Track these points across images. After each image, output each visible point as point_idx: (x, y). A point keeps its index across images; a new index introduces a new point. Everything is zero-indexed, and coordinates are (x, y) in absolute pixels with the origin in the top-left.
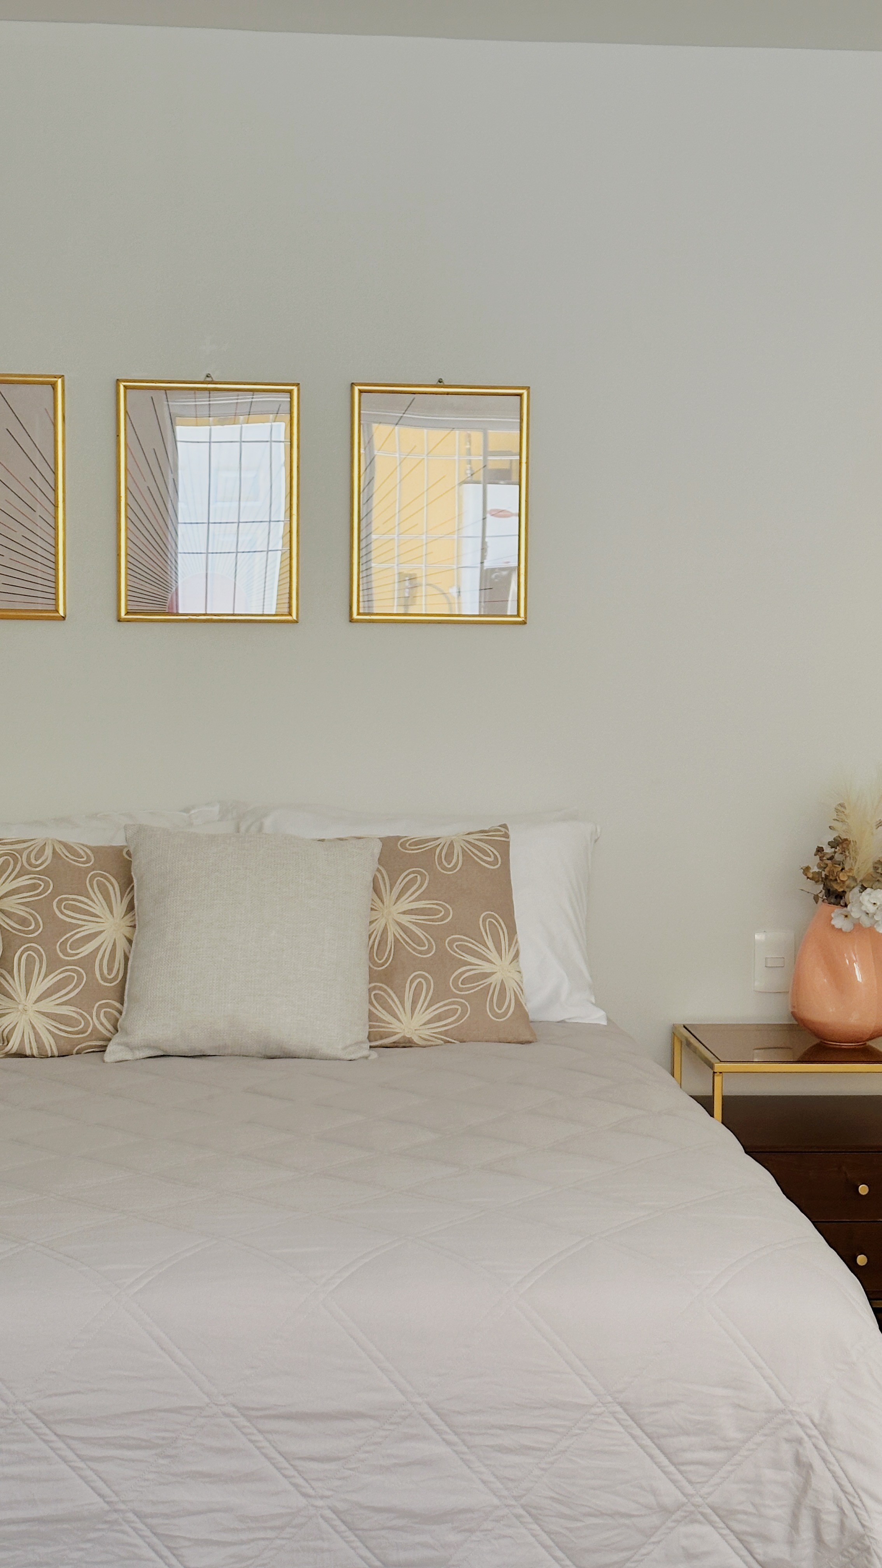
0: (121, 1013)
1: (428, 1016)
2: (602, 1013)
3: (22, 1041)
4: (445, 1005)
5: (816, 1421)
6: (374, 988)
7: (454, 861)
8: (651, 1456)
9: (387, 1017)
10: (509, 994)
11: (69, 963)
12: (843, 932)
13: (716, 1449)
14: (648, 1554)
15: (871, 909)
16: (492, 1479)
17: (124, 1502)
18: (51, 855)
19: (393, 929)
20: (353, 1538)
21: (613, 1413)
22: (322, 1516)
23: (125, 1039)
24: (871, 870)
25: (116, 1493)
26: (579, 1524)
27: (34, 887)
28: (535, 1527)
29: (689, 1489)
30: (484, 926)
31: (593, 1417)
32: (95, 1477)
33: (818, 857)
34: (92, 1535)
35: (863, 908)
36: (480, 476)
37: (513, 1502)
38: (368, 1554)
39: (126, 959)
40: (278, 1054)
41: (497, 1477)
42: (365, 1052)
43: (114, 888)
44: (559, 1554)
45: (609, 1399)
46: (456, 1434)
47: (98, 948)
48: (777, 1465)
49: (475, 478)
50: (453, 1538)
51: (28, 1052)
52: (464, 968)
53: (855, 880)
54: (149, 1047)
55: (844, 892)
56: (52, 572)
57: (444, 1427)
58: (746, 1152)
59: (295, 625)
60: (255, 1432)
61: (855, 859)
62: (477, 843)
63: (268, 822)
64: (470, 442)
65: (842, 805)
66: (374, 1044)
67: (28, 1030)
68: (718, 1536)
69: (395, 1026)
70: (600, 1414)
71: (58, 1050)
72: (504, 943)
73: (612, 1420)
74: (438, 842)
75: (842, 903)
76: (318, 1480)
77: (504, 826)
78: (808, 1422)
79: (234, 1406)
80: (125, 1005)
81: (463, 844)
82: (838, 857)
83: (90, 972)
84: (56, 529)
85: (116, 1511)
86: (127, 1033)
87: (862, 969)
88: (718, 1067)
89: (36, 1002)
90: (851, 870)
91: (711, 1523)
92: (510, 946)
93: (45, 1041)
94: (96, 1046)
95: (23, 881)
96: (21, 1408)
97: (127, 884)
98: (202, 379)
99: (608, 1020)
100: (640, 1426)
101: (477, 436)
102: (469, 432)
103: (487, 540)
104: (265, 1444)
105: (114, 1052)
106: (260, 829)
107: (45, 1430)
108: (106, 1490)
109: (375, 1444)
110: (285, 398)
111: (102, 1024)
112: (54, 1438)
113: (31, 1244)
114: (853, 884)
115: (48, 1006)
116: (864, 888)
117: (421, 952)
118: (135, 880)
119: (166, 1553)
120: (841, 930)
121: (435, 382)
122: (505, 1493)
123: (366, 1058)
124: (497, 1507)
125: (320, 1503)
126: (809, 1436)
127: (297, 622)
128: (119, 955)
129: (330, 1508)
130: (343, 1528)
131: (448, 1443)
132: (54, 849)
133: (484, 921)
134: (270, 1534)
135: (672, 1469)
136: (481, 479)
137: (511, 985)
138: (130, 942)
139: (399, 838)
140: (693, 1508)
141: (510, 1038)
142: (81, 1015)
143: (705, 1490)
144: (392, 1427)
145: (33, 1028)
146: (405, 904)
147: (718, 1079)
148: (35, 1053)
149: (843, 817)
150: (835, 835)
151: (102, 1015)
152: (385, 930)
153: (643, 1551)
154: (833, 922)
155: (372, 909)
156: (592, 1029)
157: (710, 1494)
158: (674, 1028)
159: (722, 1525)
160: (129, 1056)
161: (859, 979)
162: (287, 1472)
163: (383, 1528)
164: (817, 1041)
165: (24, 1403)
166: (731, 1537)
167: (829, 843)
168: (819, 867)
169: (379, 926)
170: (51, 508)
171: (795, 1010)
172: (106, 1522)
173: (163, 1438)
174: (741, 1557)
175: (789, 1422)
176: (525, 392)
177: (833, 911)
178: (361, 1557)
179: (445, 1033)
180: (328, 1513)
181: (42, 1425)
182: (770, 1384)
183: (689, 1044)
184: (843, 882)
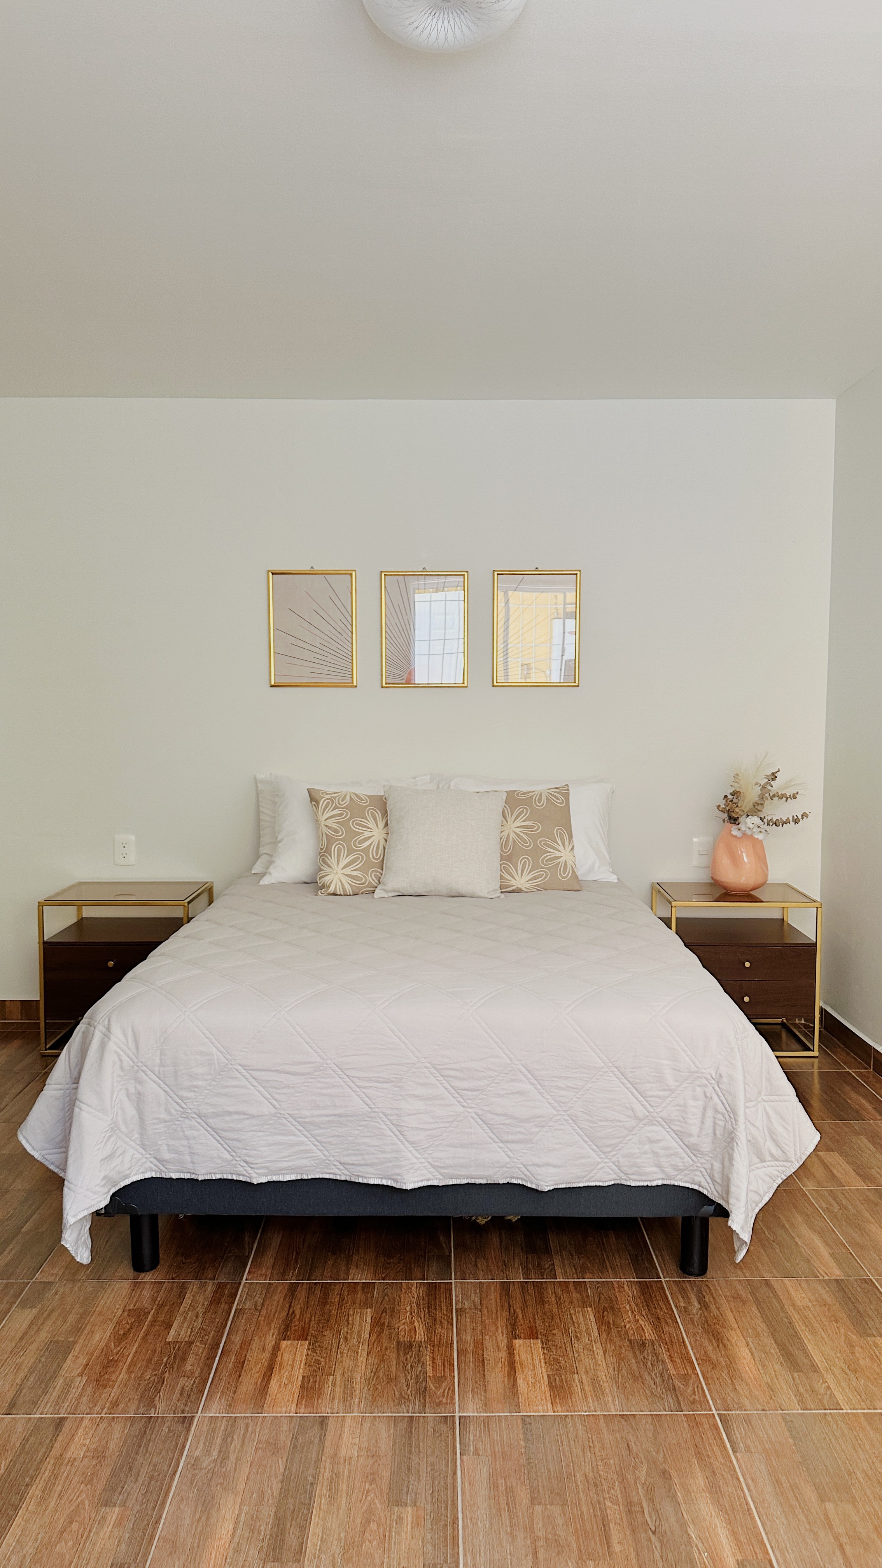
0: (382, 874)
1: (530, 877)
2: (615, 877)
3: (336, 887)
4: (537, 872)
5: (714, 1077)
6: (503, 864)
7: (542, 802)
8: (631, 1093)
9: (509, 878)
10: (569, 867)
11: (357, 851)
12: (738, 838)
13: (664, 1090)
14: (630, 1140)
15: (751, 826)
16: (553, 1102)
17: (378, 1108)
18: (349, 800)
19: (512, 835)
20: (487, 1128)
21: (612, 1072)
22: (471, 1117)
23: (384, 887)
24: (752, 806)
25: (374, 1104)
26: (596, 1125)
27: (341, 814)
28: (574, 1125)
29: (651, 1109)
30: (557, 833)
31: (602, 1073)
32: (364, 1096)
33: (725, 800)
34: (363, 1123)
35: (747, 826)
36: (561, 615)
37: (564, 1113)
38: (493, 1136)
39: (384, 849)
40: (457, 895)
41: (555, 1101)
42: (499, 894)
43: (379, 816)
44: (586, 1139)
45: (611, 1065)
46: (536, 1080)
47: (371, 844)
48: (695, 1098)
49: (559, 617)
50: (534, 1130)
51: (338, 893)
52: (547, 854)
53: (744, 811)
54: (395, 891)
55: (738, 817)
56: (351, 664)
57: (530, 1076)
58: (686, 946)
59: (466, 688)
60: (439, 1075)
61: (743, 801)
62: (553, 793)
63: (452, 784)
64: (556, 599)
65: (737, 775)
66: (502, 891)
67: (339, 883)
68: (665, 1132)
69: (513, 882)
70: (606, 1072)
71: (353, 892)
72: (567, 842)
73: (612, 1075)
74: (534, 793)
75: (737, 823)
76: (469, 1099)
77: (567, 785)
78: (709, 1077)
79: (429, 1063)
80: (384, 871)
81: (547, 794)
82: (735, 800)
83: (367, 855)
84: (352, 644)
85: (374, 1112)
86: (384, 884)
87: (747, 856)
88: (674, 903)
89: (342, 869)
90: (741, 806)
91: (661, 1125)
92: (569, 844)
93: (346, 887)
94: (370, 891)
95: (336, 812)
96: (329, 1062)
97: (385, 813)
98: (421, 570)
99: (618, 879)
100: (626, 1078)
101: (560, 596)
102: (556, 594)
103: (565, 646)
104: (444, 1081)
105: (378, 893)
106: (449, 787)
107: (341, 1073)
108: (369, 1102)
109: (496, 1083)
110: (461, 579)
111: (373, 880)
112: (346, 1077)
113: (334, 985)
114: (743, 814)
115: (348, 871)
116: (748, 816)
117: (526, 846)
118: (388, 812)
119: (397, 1133)
120: (736, 836)
121: (534, 569)
122: (559, 1108)
123: (499, 897)
124: (556, 1115)
125: (470, 1110)
126: (710, 1083)
127: (467, 687)
128: (381, 847)
129: (475, 1113)
130: (481, 1123)
131: (533, 1084)
132: (351, 797)
133: (557, 831)
134: (447, 1125)
135: (642, 1099)
136: (562, 617)
137: (570, 863)
138: (386, 840)
139: (516, 791)
140: (652, 1118)
141: (569, 889)
142: (363, 875)
143: (659, 1110)
144: (504, 1075)
145: (341, 881)
146: (518, 823)
147: (674, 909)
148: (342, 893)
149: (737, 780)
150: (733, 789)
151: (373, 876)
152: (508, 835)
153: (628, 1138)
154: (732, 833)
155: (502, 826)
156: (610, 884)
157: (661, 1112)
158: (653, 884)
159: (667, 1127)
160: (385, 895)
161: (746, 860)
162: (454, 1095)
163: (501, 1124)
164: (725, 891)
165: (331, 1060)
166: (672, 1133)
167: (731, 794)
168: (725, 805)
169: (505, 834)
170: (350, 634)
171: (713, 876)
172: (370, 1117)
173: (396, 1078)
174: (677, 1142)
175: (700, 1077)
176: (578, 573)
177: (732, 827)
178: (490, 1137)
179: (537, 886)
180: (474, 1115)
181: (339, 1070)
182: (690, 1059)
183: (659, 892)
184: (737, 813)
